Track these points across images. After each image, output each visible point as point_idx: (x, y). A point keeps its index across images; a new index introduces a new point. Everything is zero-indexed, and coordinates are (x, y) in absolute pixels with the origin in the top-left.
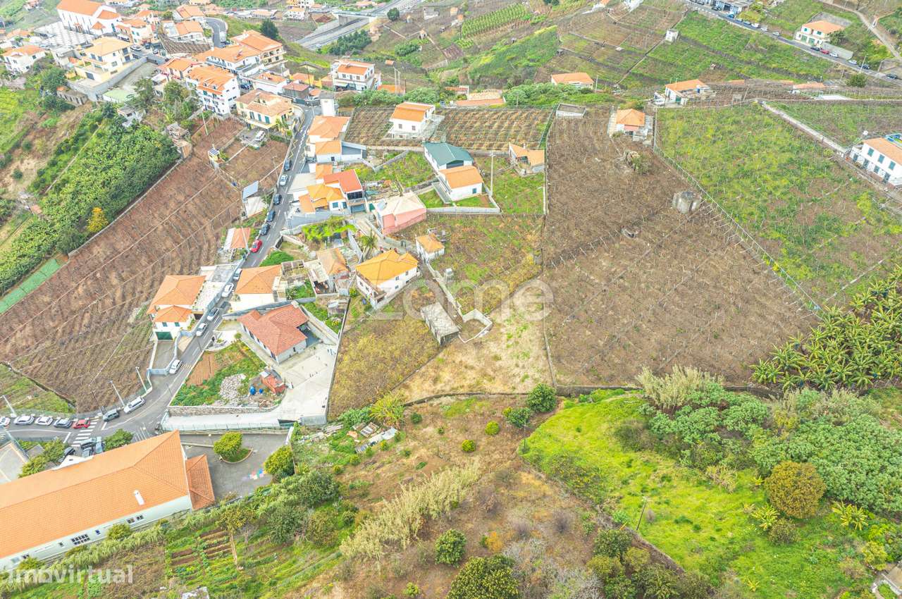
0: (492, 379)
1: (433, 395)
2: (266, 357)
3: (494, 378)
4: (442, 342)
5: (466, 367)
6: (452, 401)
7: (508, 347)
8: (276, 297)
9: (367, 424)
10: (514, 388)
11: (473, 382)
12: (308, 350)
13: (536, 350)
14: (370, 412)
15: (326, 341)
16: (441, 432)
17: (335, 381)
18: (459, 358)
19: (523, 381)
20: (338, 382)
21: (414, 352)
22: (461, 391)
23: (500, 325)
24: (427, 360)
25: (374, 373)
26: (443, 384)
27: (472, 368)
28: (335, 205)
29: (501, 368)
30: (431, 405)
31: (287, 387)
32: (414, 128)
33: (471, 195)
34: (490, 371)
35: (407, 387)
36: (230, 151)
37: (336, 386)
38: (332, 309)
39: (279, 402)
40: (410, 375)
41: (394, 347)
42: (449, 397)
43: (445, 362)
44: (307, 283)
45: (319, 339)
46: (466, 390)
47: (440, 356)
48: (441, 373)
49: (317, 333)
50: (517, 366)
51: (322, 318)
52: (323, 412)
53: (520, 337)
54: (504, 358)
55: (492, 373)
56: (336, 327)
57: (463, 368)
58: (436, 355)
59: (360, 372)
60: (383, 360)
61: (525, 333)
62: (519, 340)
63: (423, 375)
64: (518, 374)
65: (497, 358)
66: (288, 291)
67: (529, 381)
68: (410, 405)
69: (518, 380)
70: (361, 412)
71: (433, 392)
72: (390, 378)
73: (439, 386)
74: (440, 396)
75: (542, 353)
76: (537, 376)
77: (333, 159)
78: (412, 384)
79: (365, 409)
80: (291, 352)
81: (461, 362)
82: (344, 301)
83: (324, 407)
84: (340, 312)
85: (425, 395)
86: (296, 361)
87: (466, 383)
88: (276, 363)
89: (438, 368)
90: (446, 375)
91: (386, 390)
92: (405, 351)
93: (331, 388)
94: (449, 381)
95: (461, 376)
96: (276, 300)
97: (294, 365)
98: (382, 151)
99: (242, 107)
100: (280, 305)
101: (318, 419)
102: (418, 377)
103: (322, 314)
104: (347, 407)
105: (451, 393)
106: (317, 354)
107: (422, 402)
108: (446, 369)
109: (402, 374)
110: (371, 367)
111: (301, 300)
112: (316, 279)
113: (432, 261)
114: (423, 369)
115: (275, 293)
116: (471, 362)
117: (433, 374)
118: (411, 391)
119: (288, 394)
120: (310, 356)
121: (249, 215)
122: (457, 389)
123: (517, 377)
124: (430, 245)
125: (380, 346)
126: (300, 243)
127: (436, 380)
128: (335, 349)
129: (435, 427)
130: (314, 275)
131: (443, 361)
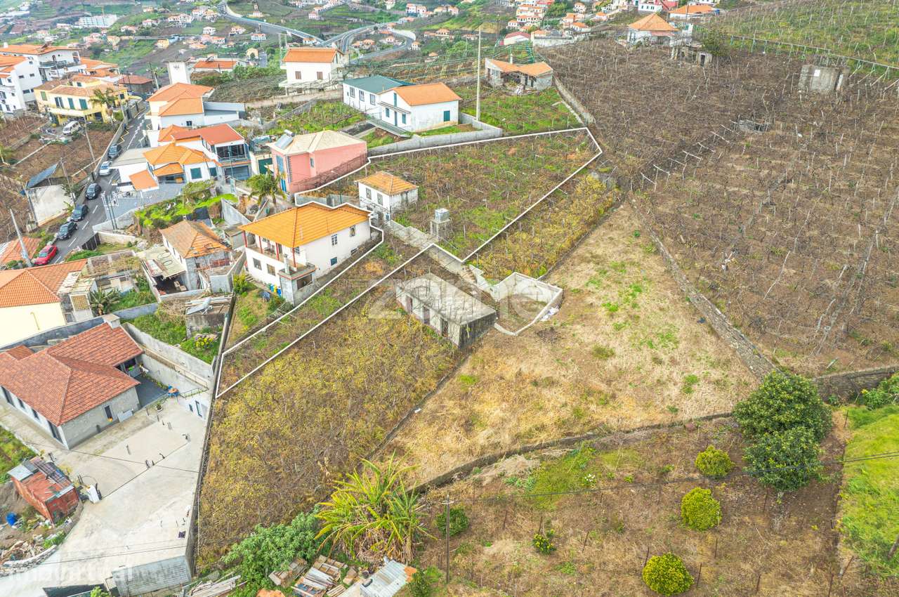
0: (608, 400)
1: (471, 459)
2: (38, 439)
3: (614, 397)
4: (462, 341)
5: (535, 383)
6: (531, 464)
7: (618, 328)
8: (68, 311)
9: (310, 562)
10: (674, 410)
11: (566, 414)
12: (142, 414)
13: (683, 325)
14: (316, 527)
15: (184, 388)
16: (546, 548)
17: (211, 464)
18: (510, 367)
19: (689, 391)
20: (219, 465)
21: (400, 372)
22: (543, 437)
23: (579, 291)
24: (434, 383)
25: (312, 431)
26: (489, 431)
27: (551, 383)
28: (196, 173)
29: (621, 372)
30: (478, 483)
31: (85, 499)
32: (320, 75)
33: (439, 122)
34: (595, 383)
35: (400, 451)
36: (21, 153)
37: (212, 478)
38: (196, 315)
39: (59, 541)
40: (403, 421)
41: (350, 370)
42: (521, 458)
43: (481, 383)
44: (142, 284)
45: (168, 389)
46: (554, 435)
47: (465, 370)
48: (477, 407)
49: (163, 374)
50: (657, 361)
51: (173, 339)
52: (179, 550)
53: (635, 306)
54: (618, 351)
55: (603, 387)
56: (207, 351)
57: (530, 387)
58: (455, 369)
59: (273, 434)
60: (328, 400)
61: (642, 299)
62: (635, 312)
63: (433, 419)
64: (670, 379)
65: (603, 353)
66: (93, 297)
67: (703, 391)
68: (422, 491)
69: (674, 391)
70: (290, 530)
71: (470, 452)
72: (354, 434)
73: (482, 437)
74: (492, 461)
75: (700, 329)
76: (716, 374)
77: (189, 123)
78: (410, 444)
79: (299, 520)
80: (99, 417)
81: (519, 374)
82: (222, 299)
83: (182, 535)
84: (214, 320)
85: (452, 463)
86: (113, 438)
87: (549, 419)
88: (62, 449)
89: (466, 396)
90: (492, 408)
91: (347, 466)
92: (377, 373)
93: (201, 483)
94: (504, 420)
95: (529, 405)
96: (68, 318)
97: (106, 447)
98: (272, 108)
99: (45, 99)
100: (80, 328)
101: (165, 569)
102: (421, 425)
103: (173, 332)
104: (246, 527)
105: (518, 447)
106: (166, 420)
107: (445, 481)
108: (487, 396)
109: (382, 422)
110: (299, 420)
111: (126, 312)
112: (157, 271)
113: (398, 215)
114: (431, 405)
115: (65, 300)
116: (542, 371)
117: (457, 411)
118: (411, 458)
119: (87, 516)
120: (146, 424)
121: (41, 221)
122: (529, 434)
123: (671, 386)
124: (389, 184)
125: (315, 371)
126: (132, 239)
127: (469, 425)
128: (205, 400)
129: (518, 537)
130: (155, 268)
131: (474, 380)
